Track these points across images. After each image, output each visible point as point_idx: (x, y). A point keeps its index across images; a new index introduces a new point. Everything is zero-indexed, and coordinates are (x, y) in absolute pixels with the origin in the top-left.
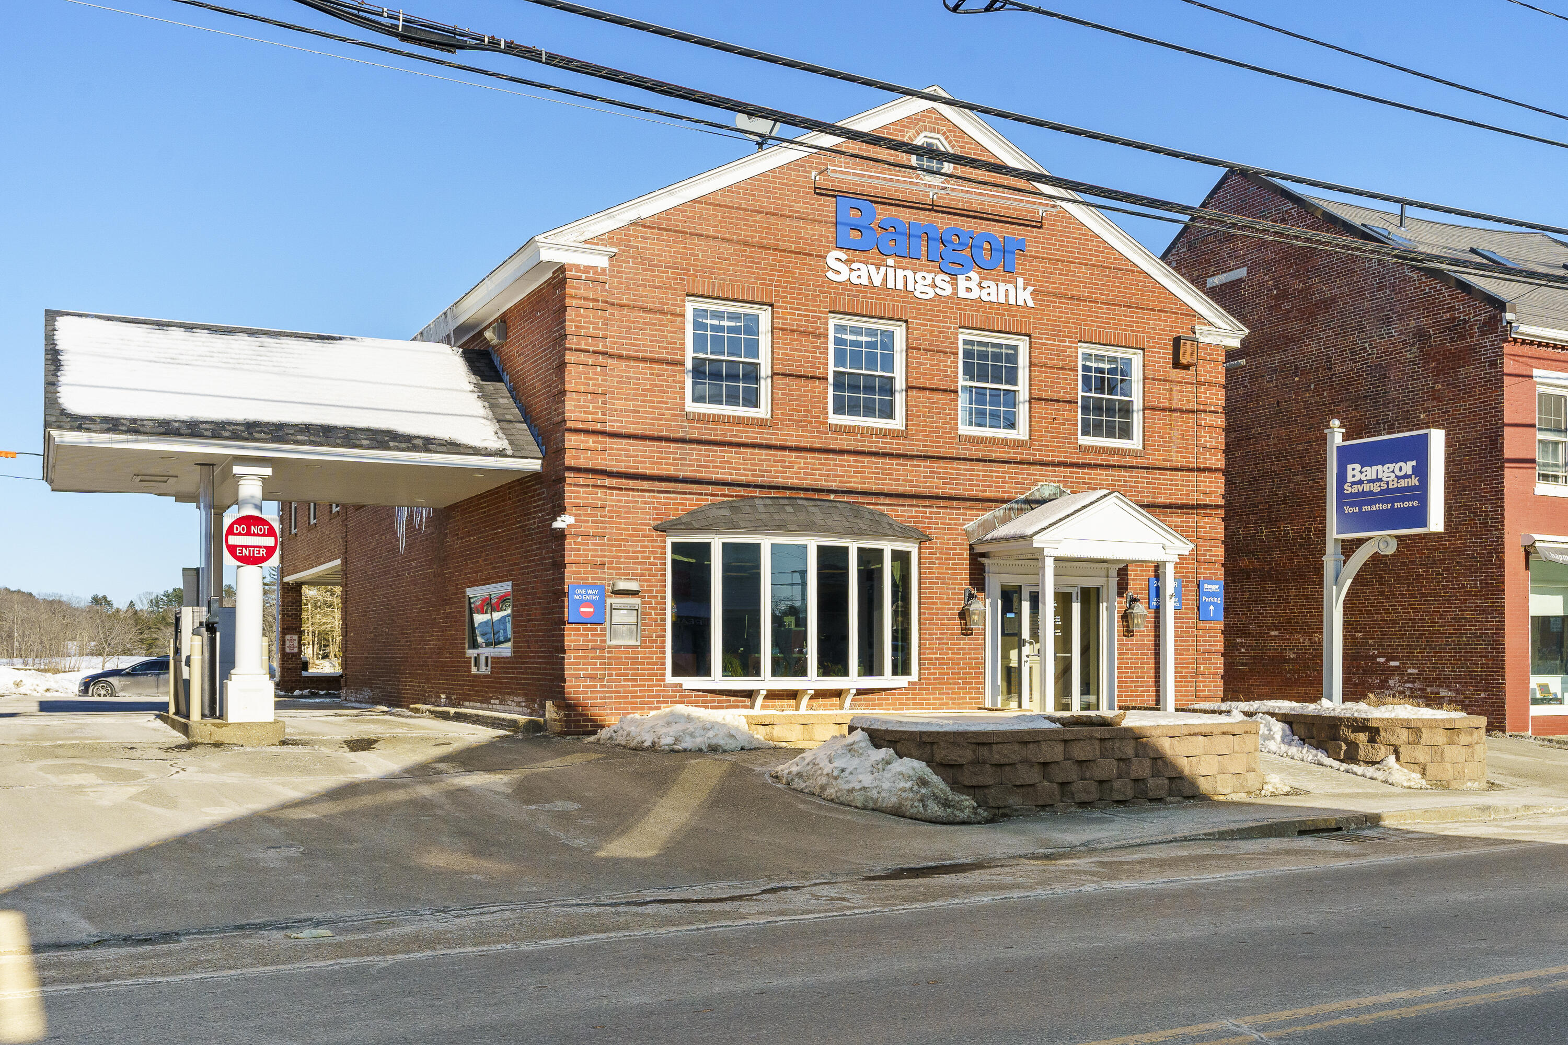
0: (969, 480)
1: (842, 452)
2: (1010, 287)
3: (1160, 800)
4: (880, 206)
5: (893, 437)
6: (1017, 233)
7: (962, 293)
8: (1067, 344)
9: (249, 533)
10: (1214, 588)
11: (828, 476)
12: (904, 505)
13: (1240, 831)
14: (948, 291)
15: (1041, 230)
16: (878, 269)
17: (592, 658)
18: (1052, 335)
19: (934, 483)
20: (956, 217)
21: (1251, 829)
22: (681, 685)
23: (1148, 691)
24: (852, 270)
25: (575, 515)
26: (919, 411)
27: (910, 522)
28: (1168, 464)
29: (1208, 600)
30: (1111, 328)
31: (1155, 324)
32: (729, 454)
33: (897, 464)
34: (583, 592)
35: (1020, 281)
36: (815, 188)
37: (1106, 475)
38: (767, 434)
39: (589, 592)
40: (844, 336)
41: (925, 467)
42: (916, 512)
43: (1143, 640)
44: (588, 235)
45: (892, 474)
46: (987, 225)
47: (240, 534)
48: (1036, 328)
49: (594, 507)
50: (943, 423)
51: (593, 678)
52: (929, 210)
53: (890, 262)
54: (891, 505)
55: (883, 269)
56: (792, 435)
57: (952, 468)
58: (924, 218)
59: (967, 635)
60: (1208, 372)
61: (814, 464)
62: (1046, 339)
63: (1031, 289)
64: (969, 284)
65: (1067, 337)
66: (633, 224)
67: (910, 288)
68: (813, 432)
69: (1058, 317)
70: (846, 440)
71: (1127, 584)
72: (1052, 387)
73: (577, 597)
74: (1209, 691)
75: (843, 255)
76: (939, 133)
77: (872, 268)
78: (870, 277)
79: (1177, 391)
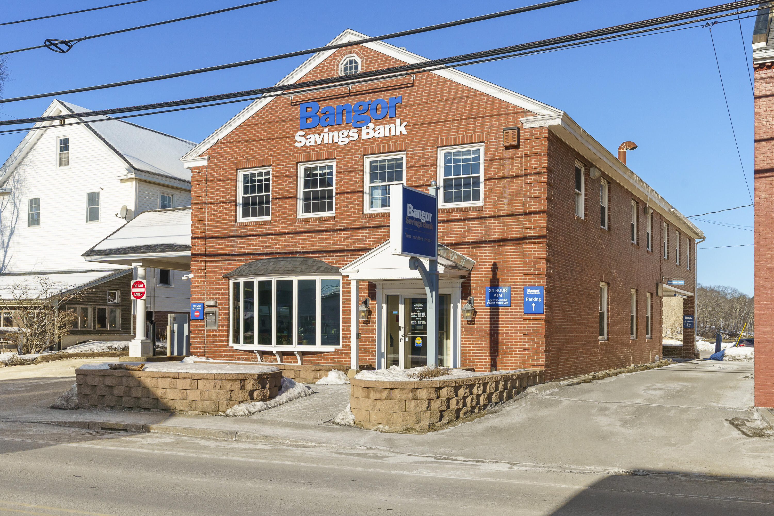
0: (369, 238)
1: (302, 233)
2: (392, 126)
3: (149, 409)
4: (322, 102)
5: (327, 221)
6: (398, 93)
7: (364, 136)
8: (429, 150)
9: (138, 288)
10: (536, 292)
11: (296, 245)
12: (333, 256)
13: (70, 423)
14: (356, 136)
15: (413, 88)
16: (319, 135)
17: (200, 334)
18: (419, 147)
19: (349, 242)
20: (363, 96)
21: (76, 423)
22: (233, 347)
23: (486, 359)
24: (307, 139)
25: (194, 273)
26: (341, 205)
27: (336, 264)
28: (501, 213)
29: (530, 300)
30: (459, 134)
31: (491, 124)
32: (252, 240)
33: (329, 235)
34: (195, 306)
35: (398, 121)
36: (291, 103)
37: (455, 225)
38: (269, 228)
39: (198, 306)
40: (316, 172)
41: (344, 235)
42: (339, 259)
43: (482, 327)
44: (200, 153)
45: (327, 240)
46: (380, 94)
47: (135, 288)
48: (409, 145)
49: (201, 269)
50: (354, 209)
51: (200, 343)
52: (347, 96)
53: (326, 130)
54: (326, 256)
55: (322, 135)
56: (279, 227)
57: (358, 233)
58: (344, 101)
59: (367, 324)
60: (533, 147)
61: (289, 240)
62: (415, 150)
63: (405, 124)
64: (368, 131)
65: (429, 146)
66: (216, 143)
67: (336, 141)
68: (289, 224)
69: (424, 136)
70: (304, 226)
71: (470, 292)
72: (419, 178)
73: (193, 309)
74: (532, 361)
75: (302, 133)
76: (353, 53)
77: (317, 136)
78: (315, 141)
79: (509, 164)
